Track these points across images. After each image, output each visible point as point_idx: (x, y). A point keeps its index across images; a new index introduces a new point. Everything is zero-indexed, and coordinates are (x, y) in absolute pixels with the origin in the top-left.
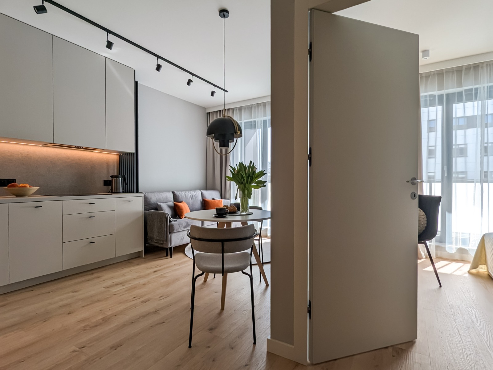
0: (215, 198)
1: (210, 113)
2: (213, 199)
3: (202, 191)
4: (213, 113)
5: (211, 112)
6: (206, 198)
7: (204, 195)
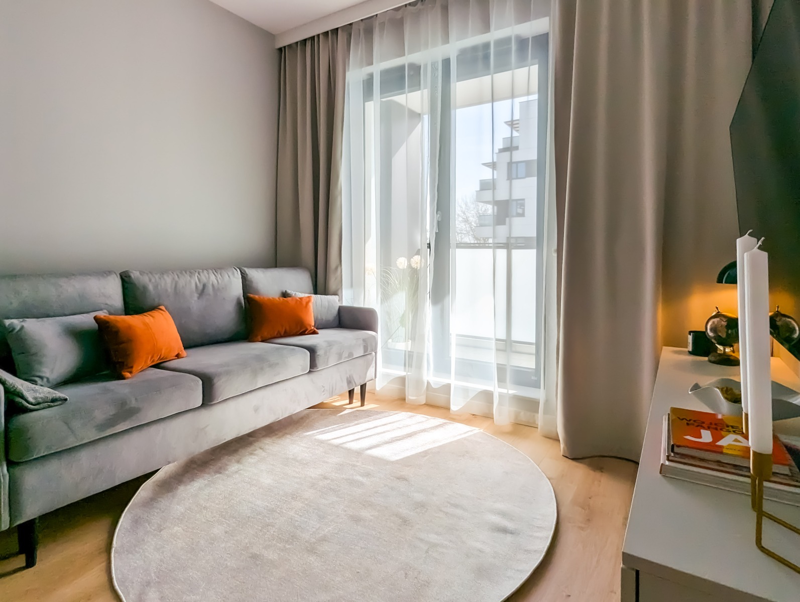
0: (289, 291)
1: (285, 47)
2: (285, 295)
3: (246, 269)
4: (294, 46)
5: (290, 46)
6: (257, 292)
7: (251, 282)
